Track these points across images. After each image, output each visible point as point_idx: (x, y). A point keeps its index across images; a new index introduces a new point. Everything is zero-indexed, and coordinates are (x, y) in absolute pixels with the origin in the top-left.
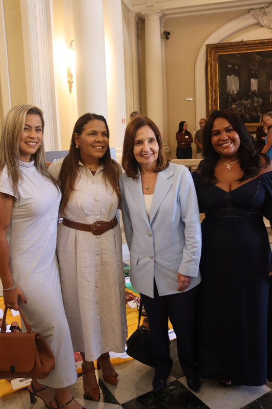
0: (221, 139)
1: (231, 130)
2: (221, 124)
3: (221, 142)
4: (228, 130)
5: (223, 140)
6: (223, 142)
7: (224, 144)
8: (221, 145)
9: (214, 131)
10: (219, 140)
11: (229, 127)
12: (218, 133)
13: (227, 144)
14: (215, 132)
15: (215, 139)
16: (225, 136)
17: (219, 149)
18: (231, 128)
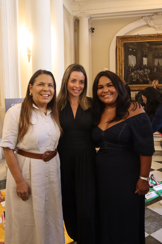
0: (103, 92)
1: (111, 86)
2: (104, 81)
3: (103, 94)
4: (108, 85)
5: (104, 93)
6: (105, 94)
7: (105, 95)
8: (104, 96)
9: (99, 85)
10: (102, 92)
11: (110, 83)
12: (102, 87)
13: (107, 96)
14: (100, 87)
15: (100, 91)
16: (106, 89)
17: (102, 99)
18: (111, 84)
